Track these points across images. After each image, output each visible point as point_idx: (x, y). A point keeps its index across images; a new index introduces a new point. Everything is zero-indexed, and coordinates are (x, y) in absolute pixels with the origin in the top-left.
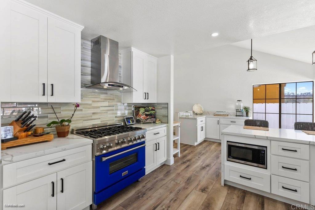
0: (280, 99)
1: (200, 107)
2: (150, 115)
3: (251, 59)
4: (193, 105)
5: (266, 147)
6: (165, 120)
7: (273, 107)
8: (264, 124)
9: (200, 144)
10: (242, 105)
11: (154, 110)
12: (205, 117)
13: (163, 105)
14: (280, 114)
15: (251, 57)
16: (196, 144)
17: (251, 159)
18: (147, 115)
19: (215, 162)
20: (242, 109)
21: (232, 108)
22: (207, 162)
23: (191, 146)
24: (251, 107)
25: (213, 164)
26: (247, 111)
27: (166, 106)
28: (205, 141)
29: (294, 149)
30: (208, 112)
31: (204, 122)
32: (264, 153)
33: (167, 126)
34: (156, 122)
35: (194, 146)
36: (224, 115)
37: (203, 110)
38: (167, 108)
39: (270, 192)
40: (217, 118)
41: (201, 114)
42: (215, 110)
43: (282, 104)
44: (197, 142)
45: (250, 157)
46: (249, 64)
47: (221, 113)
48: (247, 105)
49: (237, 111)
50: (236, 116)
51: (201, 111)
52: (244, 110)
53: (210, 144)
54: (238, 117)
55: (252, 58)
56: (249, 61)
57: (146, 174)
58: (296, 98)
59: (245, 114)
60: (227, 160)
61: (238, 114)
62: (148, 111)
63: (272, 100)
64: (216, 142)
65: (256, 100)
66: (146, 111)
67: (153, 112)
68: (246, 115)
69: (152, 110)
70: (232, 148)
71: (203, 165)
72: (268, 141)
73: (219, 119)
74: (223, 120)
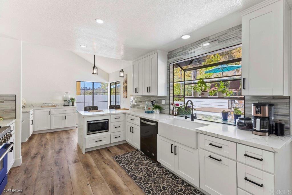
0: (93, 92)
5: (108, 119)
6: (15, 114)
10: (69, 97)
12: (33, 109)
13: (5, 98)
14: (93, 102)
15: (94, 65)
21: (59, 99)
24: (76, 98)
26: (73, 101)
28: (32, 136)
30: (32, 105)
32: (107, 123)
33: (15, 121)
35: (26, 142)
36: (51, 106)
38: (15, 101)
39: (110, 143)
40: (47, 110)
41: (23, 107)
42: (42, 102)
45: (101, 127)
47: (49, 105)
48: (73, 97)
49: (65, 101)
50: (64, 106)
52: (70, 100)
53: (42, 136)
59: (71, 103)
60: (87, 134)
61: (66, 104)
64: (47, 133)
68: (72, 105)
70: (90, 125)
71: (57, 150)
72: (109, 116)
73: (49, 110)
74: (53, 111)
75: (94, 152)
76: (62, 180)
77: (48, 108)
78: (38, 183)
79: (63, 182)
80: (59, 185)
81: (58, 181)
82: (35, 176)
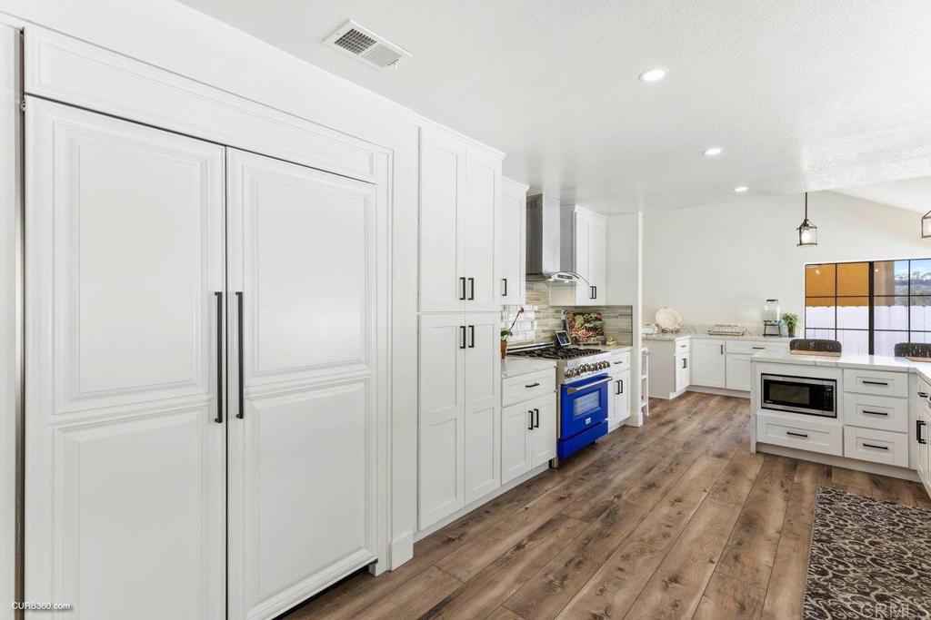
0: (871, 296)
1: (673, 315)
2: (594, 329)
3: (805, 224)
4: (657, 311)
5: (835, 381)
6: (626, 338)
7: (855, 315)
8: (833, 347)
9: (681, 397)
10: (779, 311)
11: (600, 320)
12: (689, 336)
13: (620, 311)
14: (871, 330)
15: (806, 220)
16: (672, 396)
17: (808, 403)
18: (589, 329)
19: (727, 425)
20: (778, 320)
21: (753, 318)
22: (711, 423)
23: (661, 400)
24: (800, 316)
25: (723, 428)
26: (790, 323)
27: (628, 312)
28: (688, 393)
29: (884, 382)
30: (693, 327)
31: (687, 349)
32: (832, 392)
33: (631, 351)
34: (607, 343)
35: (668, 401)
36: (732, 334)
37: (680, 320)
38: (629, 315)
39: (841, 455)
40: (719, 341)
41: (677, 332)
42: (711, 322)
43: (876, 308)
44: (675, 391)
45: (806, 399)
46: (800, 232)
47: (727, 330)
48: (790, 312)
49: (766, 323)
50: (765, 335)
51: (675, 323)
52: (783, 321)
53: (704, 399)
54: (768, 338)
55: (808, 223)
56: (800, 228)
57: (609, 431)
58: (909, 296)
59: (785, 330)
60: (762, 408)
61: (770, 330)
62: (589, 322)
63: (852, 300)
64: (717, 395)
65: (812, 299)
66: (587, 321)
67: (598, 323)
68: (788, 333)
69: (597, 319)
70: (771, 386)
71: (705, 428)
72: (839, 371)
73: (722, 342)
74: (731, 345)
75: (780, 460)
76: (673, 466)
77: (719, 337)
78: (641, 454)
79: (671, 470)
80: (663, 469)
81: (667, 465)
82: (644, 445)
